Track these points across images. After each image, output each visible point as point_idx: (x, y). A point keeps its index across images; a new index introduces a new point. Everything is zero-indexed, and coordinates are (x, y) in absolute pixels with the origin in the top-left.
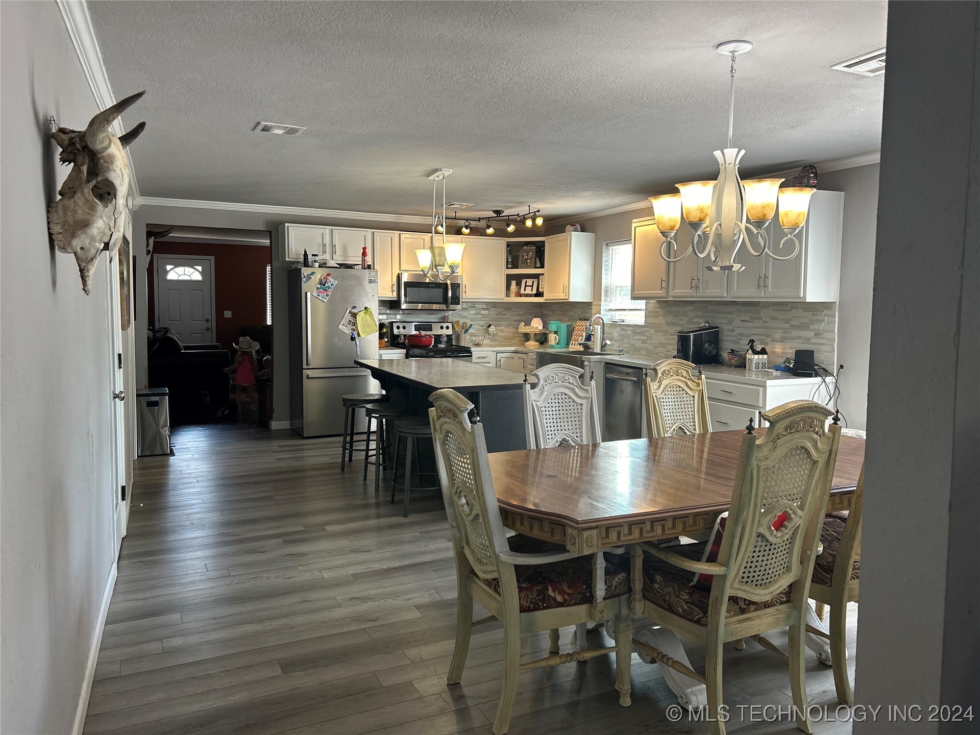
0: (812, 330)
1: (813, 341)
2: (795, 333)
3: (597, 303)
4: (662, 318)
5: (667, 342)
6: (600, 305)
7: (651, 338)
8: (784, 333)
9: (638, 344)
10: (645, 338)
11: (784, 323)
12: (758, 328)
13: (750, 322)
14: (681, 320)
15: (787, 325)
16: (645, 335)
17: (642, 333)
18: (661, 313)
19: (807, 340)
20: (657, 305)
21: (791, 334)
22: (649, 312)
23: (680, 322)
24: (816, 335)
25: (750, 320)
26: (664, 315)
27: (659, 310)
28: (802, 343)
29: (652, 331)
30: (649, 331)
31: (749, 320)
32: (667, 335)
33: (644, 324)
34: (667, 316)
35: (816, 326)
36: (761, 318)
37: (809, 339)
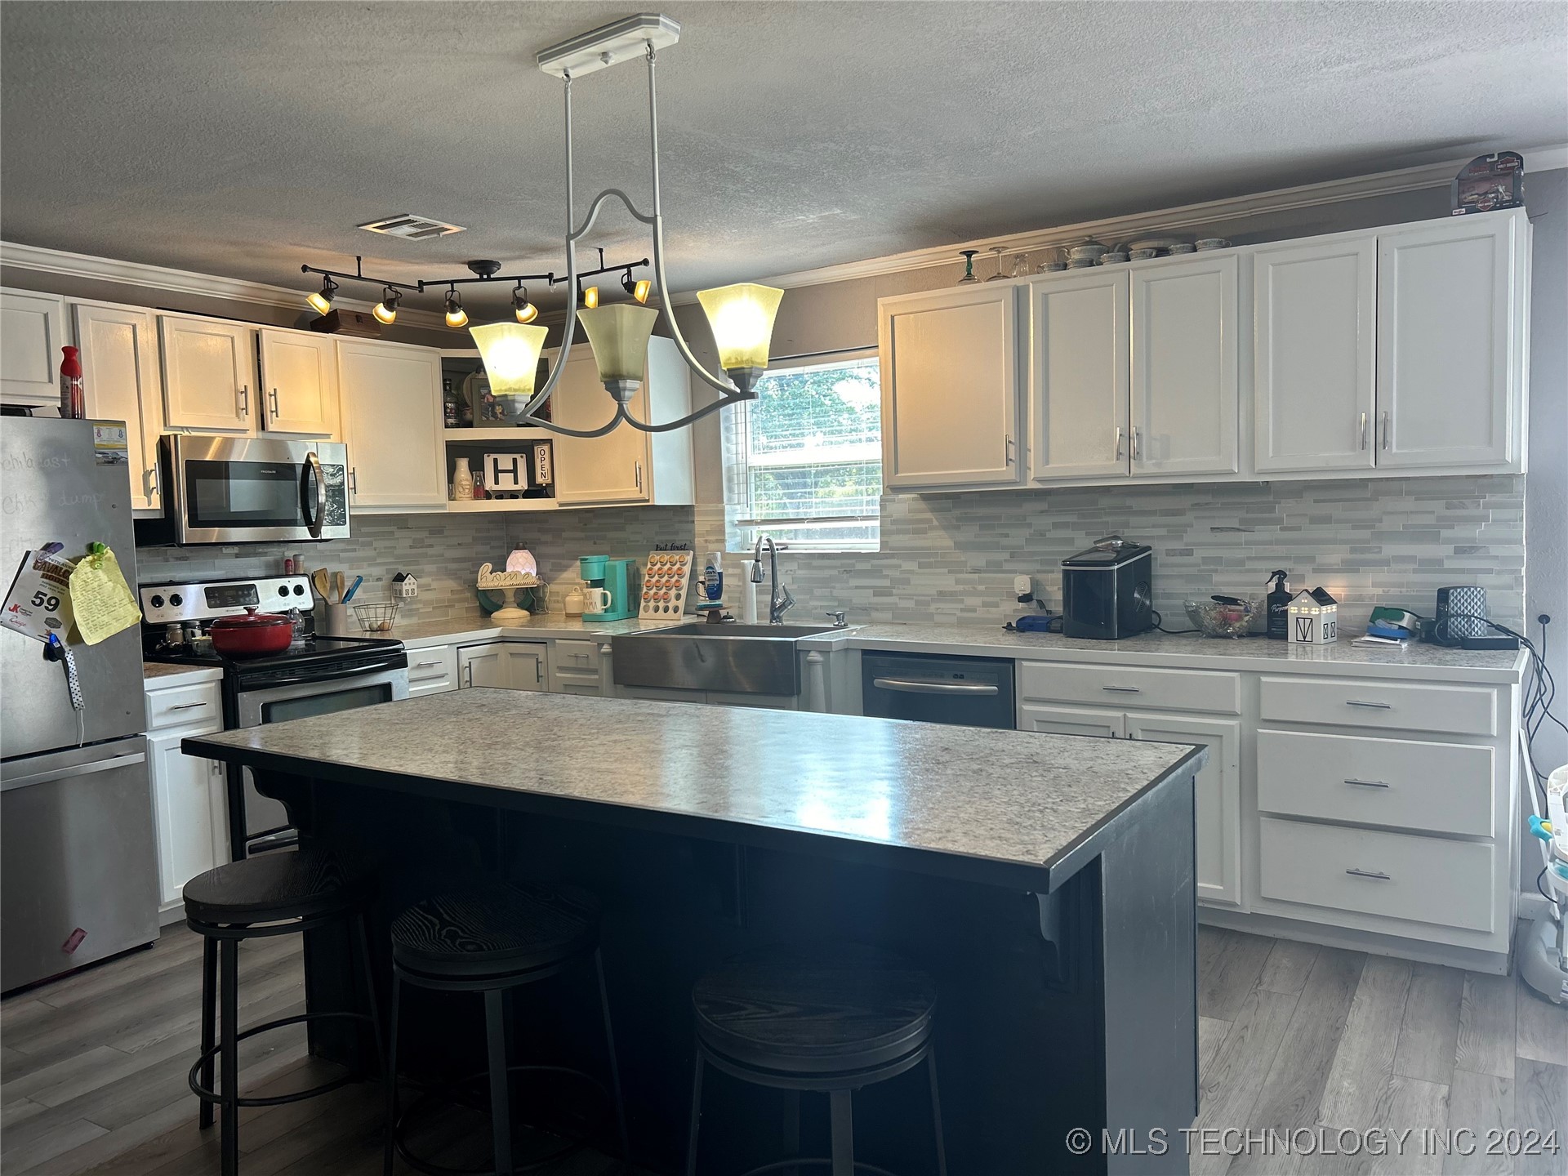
0: (1448, 541)
1: (1447, 564)
2: (1390, 550)
3: (712, 507)
4: (942, 533)
5: (960, 588)
6: (722, 512)
7: (907, 582)
8: (1353, 550)
9: (864, 598)
10: (887, 583)
11: (1354, 527)
12: (1270, 543)
13: (1239, 530)
14: (1007, 536)
15: (1365, 534)
16: (887, 576)
17: (875, 572)
18: (935, 523)
19: (1434, 565)
20: (922, 505)
21: (1380, 552)
22: (894, 522)
23: (1004, 541)
24: (1459, 551)
25: (1241, 527)
26: (945, 528)
27: (929, 515)
28: (1415, 571)
29: (911, 566)
30: (900, 566)
31: (1237, 526)
32: (961, 572)
33: (878, 551)
34: (958, 528)
35: (1461, 532)
36: (1279, 521)
37: (1440, 562)
